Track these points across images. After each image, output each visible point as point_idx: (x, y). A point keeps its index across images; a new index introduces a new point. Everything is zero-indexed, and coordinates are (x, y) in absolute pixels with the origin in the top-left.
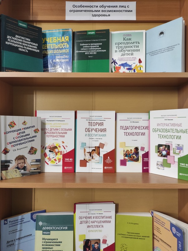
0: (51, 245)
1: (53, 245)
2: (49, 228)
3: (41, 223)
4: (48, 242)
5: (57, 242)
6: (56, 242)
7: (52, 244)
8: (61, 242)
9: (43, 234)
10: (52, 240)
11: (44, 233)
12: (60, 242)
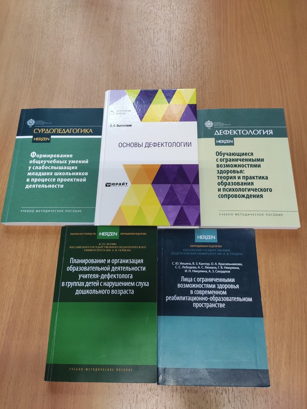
0: (239, 166)
1: (243, 166)
2: (230, 132)
3: (209, 124)
4: (230, 160)
5: (253, 160)
6: (250, 160)
7: (239, 163)
8: (263, 160)
9: (217, 144)
10: (239, 155)
11: (220, 141)
12: (259, 160)
